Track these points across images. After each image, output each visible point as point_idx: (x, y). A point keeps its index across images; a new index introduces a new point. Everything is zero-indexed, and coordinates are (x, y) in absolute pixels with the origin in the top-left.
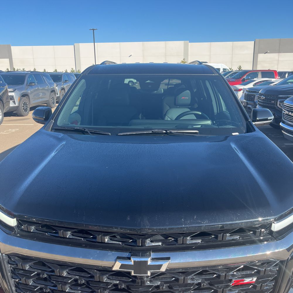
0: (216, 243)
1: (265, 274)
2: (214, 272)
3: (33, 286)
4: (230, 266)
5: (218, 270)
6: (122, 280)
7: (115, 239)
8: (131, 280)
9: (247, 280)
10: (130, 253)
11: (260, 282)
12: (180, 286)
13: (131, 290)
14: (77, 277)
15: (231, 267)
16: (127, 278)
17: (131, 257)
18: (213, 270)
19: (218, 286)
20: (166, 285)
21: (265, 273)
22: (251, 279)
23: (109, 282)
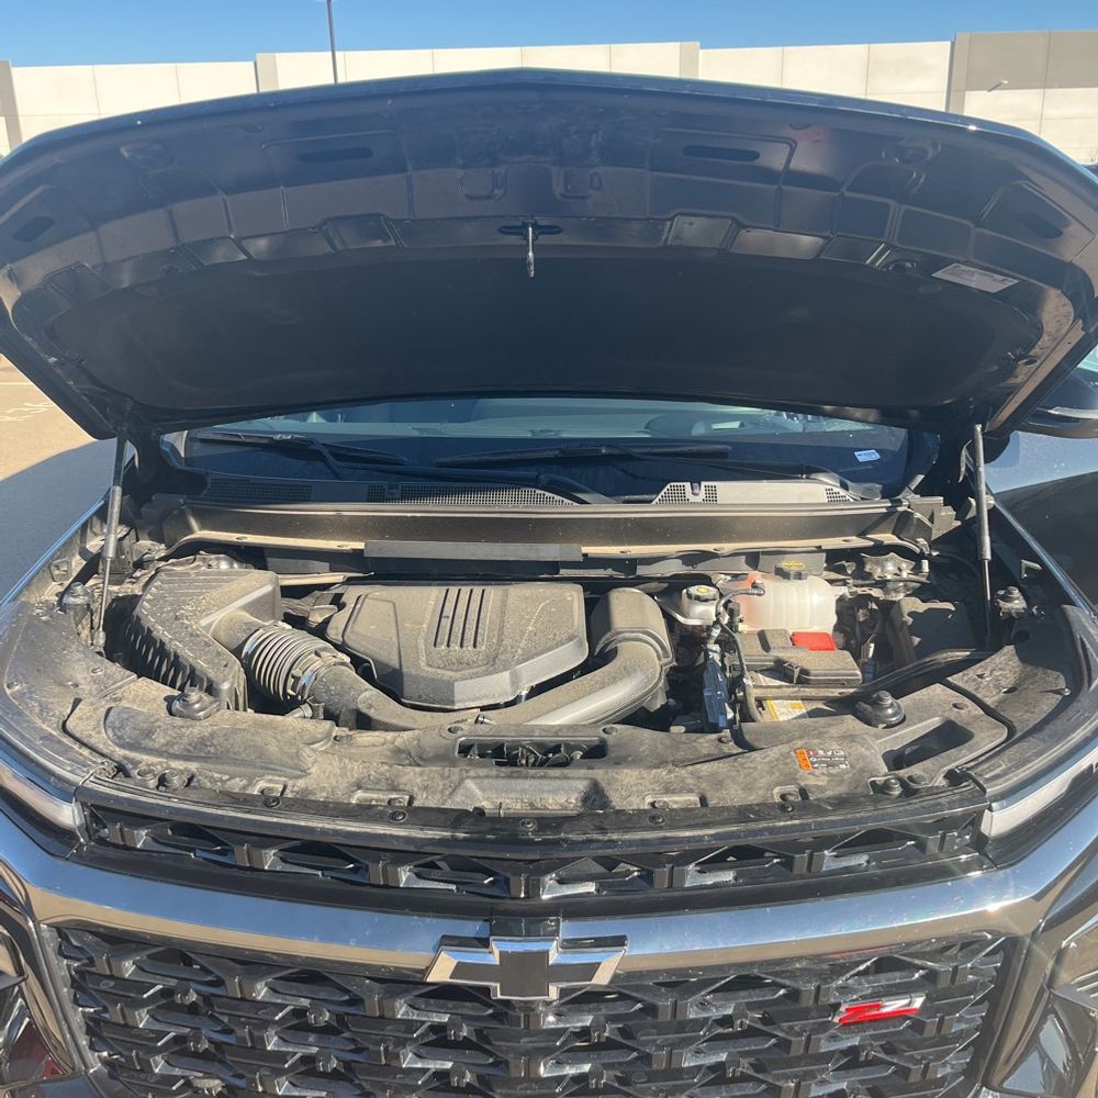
0: (787, 883)
1: (956, 983)
2: (779, 980)
3: (152, 1031)
4: (835, 959)
5: (792, 975)
6: (460, 1011)
7: (435, 873)
8: (490, 1011)
9: (893, 1005)
10: (488, 923)
11: (938, 1010)
12: (661, 1029)
13: (490, 1044)
14: (305, 1002)
15: (836, 962)
16: (477, 1004)
17: (491, 938)
18: (775, 974)
19: (791, 1028)
20: (614, 1026)
21: (953, 980)
22: (906, 1001)
23: (414, 1018)
